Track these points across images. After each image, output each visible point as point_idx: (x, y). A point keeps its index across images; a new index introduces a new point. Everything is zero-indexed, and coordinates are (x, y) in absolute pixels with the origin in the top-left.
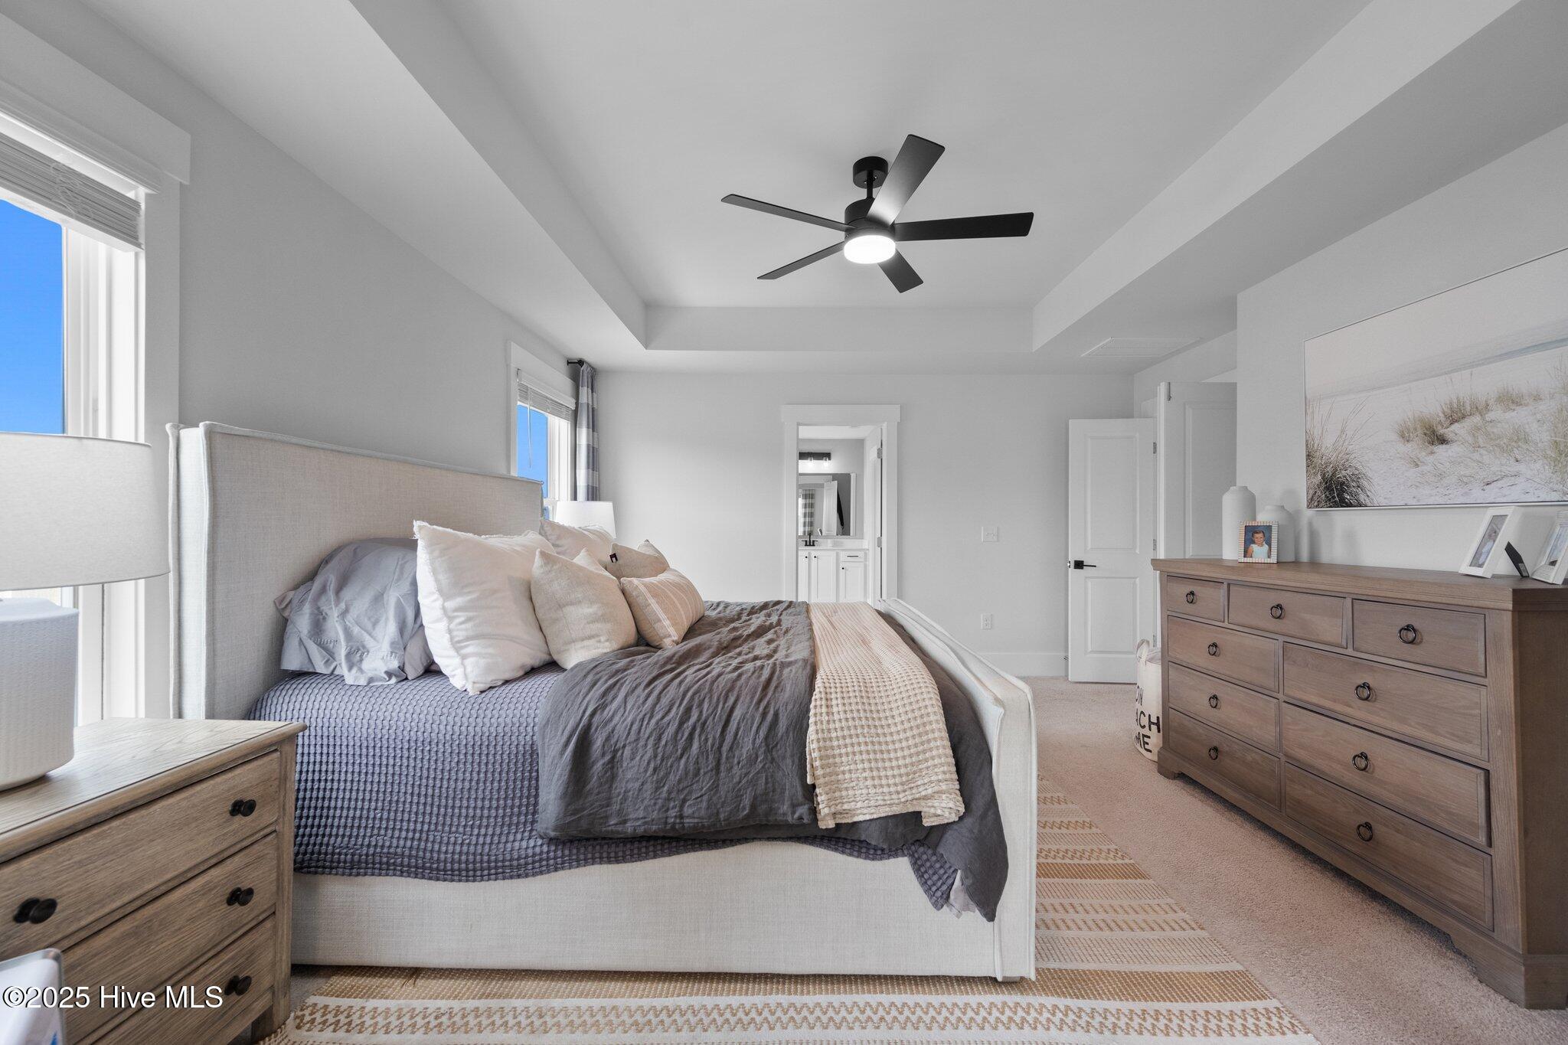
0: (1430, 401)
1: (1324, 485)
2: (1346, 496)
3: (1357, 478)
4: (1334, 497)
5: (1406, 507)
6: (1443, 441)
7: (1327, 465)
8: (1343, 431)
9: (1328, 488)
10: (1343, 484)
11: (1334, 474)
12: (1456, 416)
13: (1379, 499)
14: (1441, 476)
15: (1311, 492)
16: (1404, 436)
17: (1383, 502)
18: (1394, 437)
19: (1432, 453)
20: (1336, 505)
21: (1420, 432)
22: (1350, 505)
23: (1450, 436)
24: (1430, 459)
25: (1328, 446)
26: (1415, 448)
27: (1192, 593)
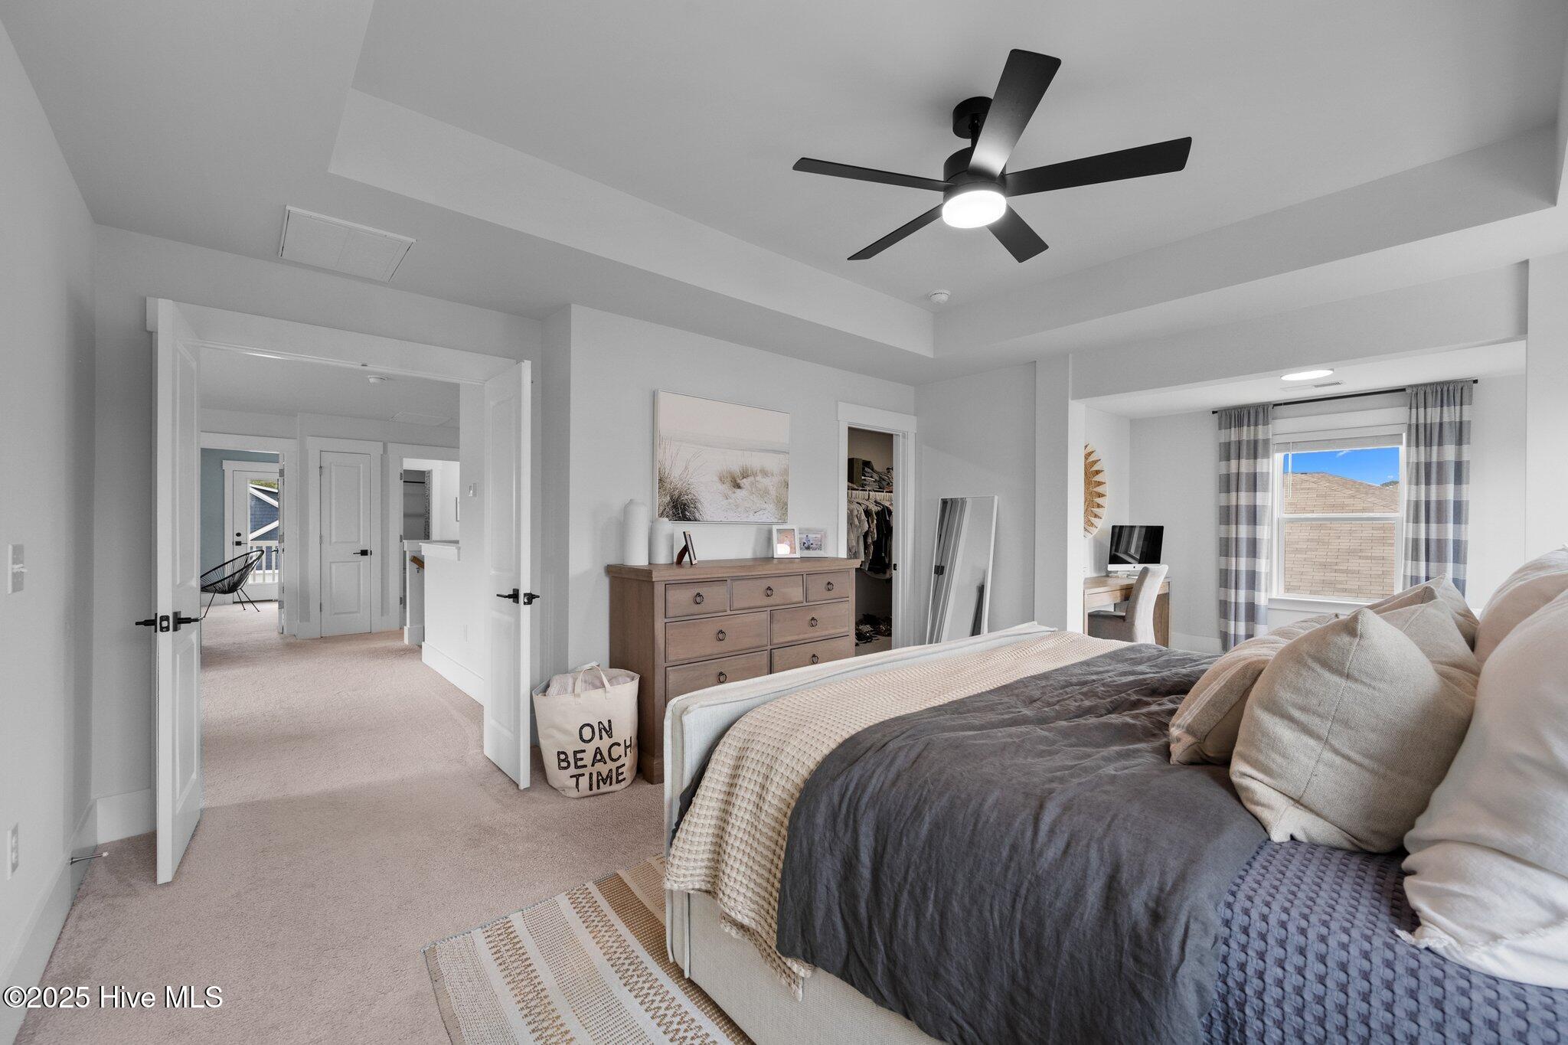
0: (735, 462)
1: (671, 504)
2: (687, 513)
3: (694, 501)
4: (678, 514)
5: (721, 523)
6: (739, 486)
7: (675, 489)
8: (686, 468)
9: (675, 507)
10: (685, 504)
11: (679, 497)
12: (745, 475)
13: (707, 517)
14: (737, 506)
15: (662, 508)
16: (722, 480)
17: (709, 519)
18: (716, 479)
19: (734, 493)
20: (680, 519)
21: (729, 479)
22: (689, 520)
23: (742, 485)
24: (733, 496)
25: (675, 475)
26: (726, 488)
27: (699, 595)
